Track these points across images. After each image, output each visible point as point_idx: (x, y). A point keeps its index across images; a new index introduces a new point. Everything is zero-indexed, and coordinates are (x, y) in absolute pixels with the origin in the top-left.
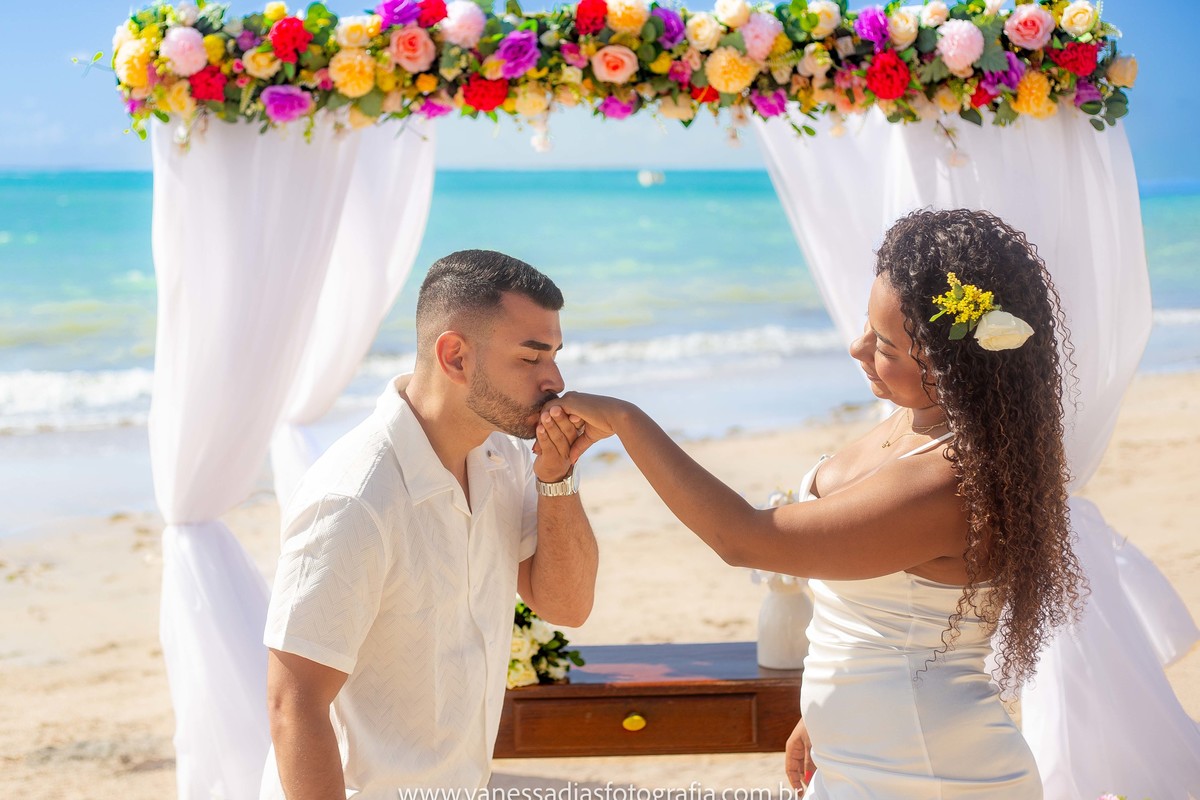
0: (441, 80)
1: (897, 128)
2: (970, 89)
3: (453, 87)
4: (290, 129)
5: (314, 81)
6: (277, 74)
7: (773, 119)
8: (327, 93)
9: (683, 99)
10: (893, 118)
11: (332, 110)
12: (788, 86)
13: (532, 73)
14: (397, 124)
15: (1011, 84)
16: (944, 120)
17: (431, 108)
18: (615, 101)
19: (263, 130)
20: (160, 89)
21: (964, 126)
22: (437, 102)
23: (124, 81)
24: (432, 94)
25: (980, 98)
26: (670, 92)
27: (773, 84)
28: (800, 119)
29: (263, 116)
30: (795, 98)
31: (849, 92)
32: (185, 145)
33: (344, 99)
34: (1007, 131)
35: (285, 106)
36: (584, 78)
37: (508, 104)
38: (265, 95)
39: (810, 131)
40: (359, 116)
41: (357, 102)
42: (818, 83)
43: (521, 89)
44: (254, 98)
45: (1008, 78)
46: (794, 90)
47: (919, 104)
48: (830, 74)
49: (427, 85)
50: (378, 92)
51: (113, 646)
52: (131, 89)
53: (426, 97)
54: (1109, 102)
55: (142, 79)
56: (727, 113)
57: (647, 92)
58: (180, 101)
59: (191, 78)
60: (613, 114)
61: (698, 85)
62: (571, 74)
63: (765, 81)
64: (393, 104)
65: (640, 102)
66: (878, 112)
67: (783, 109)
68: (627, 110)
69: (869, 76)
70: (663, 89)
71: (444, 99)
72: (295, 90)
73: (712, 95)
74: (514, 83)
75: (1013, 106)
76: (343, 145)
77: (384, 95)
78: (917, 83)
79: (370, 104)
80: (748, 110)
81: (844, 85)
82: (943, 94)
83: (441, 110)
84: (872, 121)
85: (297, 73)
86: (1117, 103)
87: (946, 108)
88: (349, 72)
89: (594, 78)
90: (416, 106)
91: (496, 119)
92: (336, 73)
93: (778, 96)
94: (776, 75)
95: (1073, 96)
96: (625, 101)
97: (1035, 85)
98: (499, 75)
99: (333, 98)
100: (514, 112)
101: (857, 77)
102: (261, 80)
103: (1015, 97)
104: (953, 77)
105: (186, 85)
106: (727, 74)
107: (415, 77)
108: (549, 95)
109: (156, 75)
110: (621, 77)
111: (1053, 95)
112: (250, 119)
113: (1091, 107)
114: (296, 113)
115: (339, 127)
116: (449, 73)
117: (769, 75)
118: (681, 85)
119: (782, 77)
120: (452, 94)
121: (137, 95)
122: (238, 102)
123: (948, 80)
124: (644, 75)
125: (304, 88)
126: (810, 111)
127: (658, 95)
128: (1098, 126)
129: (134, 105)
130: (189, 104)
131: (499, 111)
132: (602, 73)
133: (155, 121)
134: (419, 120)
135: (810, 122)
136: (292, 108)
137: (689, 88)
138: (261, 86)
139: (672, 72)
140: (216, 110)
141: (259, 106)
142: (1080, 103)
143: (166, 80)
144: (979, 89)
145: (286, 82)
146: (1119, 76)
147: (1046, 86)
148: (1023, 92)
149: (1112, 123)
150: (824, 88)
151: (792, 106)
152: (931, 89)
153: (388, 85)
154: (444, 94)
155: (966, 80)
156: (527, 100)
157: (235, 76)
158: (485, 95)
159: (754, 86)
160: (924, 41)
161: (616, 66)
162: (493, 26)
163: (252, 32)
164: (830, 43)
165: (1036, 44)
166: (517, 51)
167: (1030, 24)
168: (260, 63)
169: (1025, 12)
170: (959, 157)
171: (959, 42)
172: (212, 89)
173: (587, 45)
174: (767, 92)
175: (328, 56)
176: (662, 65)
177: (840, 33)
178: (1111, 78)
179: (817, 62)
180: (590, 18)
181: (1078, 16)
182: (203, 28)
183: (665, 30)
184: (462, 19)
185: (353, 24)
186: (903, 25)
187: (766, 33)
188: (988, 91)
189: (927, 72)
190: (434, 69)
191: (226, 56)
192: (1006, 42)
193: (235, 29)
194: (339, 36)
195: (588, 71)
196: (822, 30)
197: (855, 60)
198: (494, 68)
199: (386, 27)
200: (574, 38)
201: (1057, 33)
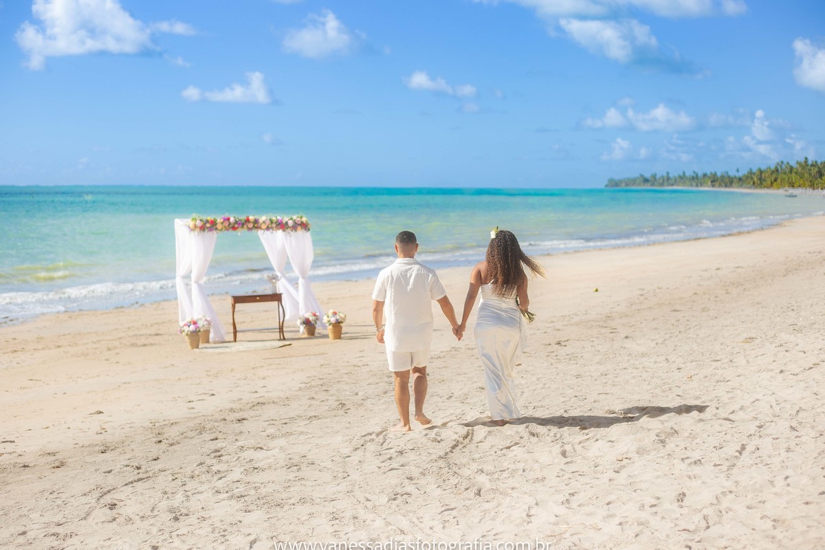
1: (283, 233)
3: (231, 228)
4: (210, 233)
5: (214, 227)
6: (210, 226)
7: (268, 231)
8: (216, 229)
9: (258, 229)
10: (283, 231)
13: (240, 226)
14: (223, 232)
17: (228, 230)
18: (249, 229)
21: (291, 232)
25: (293, 229)
26: (256, 228)
33: (218, 229)
34: (296, 232)
35: (210, 230)
39: (273, 233)
40: (219, 231)
47: (285, 230)
49: (228, 228)
55: (193, 227)
56: (263, 231)
57: (253, 228)
58: (197, 230)
59: (199, 227)
60: (249, 231)
61: (260, 228)
62: (245, 227)
65: (253, 230)
69: (280, 227)
72: (212, 228)
75: (297, 230)
76: (217, 235)
79: (221, 230)
80: (266, 230)
84: (280, 232)
85: (212, 226)
86: (309, 230)
87: (289, 230)
88: (219, 226)
90: (226, 230)
91: (234, 232)
92: (217, 226)
96: (251, 230)
97: (299, 228)
100: (237, 231)
101: (278, 227)
106: (263, 226)
107: (226, 227)
108: (242, 229)
109: (195, 226)
111: (301, 229)
112: (206, 232)
115: (216, 232)
117: (268, 226)
118: (258, 227)
119: (270, 227)
121: (192, 229)
122: (205, 230)
123: (289, 227)
124: (254, 226)
126: (273, 231)
128: (307, 232)
133: (194, 232)
134: (226, 232)
138: (208, 228)
140: (202, 231)
141: (207, 230)
142: (305, 230)
150: (275, 228)
151: (271, 230)
152: (287, 228)
153: (223, 228)
155: (291, 227)
156: (240, 229)
157: (205, 227)
158: (234, 228)
159: (266, 228)
160: (287, 223)
161: (251, 225)
162: (236, 221)
163: (207, 221)
164: (276, 223)
165: (299, 223)
166: (239, 224)
167: (299, 221)
168: (208, 225)
169: (299, 219)
170: (291, 236)
171: (291, 223)
172: (203, 228)
173: (247, 223)
174: (268, 228)
175: (216, 224)
176: (256, 225)
177: (277, 222)
178: (309, 226)
179: (274, 225)
180: (248, 220)
181: (304, 219)
182: (201, 220)
183: (256, 221)
184: (232, 220)
185: (219, 220)
186: (284, 221)
187: (268, 222)
188: (295, 227)
189: (287, 226)
190: (229, 226)
191: (204, 224)
192: (296, 223)
193: (205, 221)
194: (218, 222)
195: (247, 226)
196: (275, 221)
197: (278, 225)
198: (236, 226)
199: (223, 221)
200: (245, 222)
201: (302, 222)
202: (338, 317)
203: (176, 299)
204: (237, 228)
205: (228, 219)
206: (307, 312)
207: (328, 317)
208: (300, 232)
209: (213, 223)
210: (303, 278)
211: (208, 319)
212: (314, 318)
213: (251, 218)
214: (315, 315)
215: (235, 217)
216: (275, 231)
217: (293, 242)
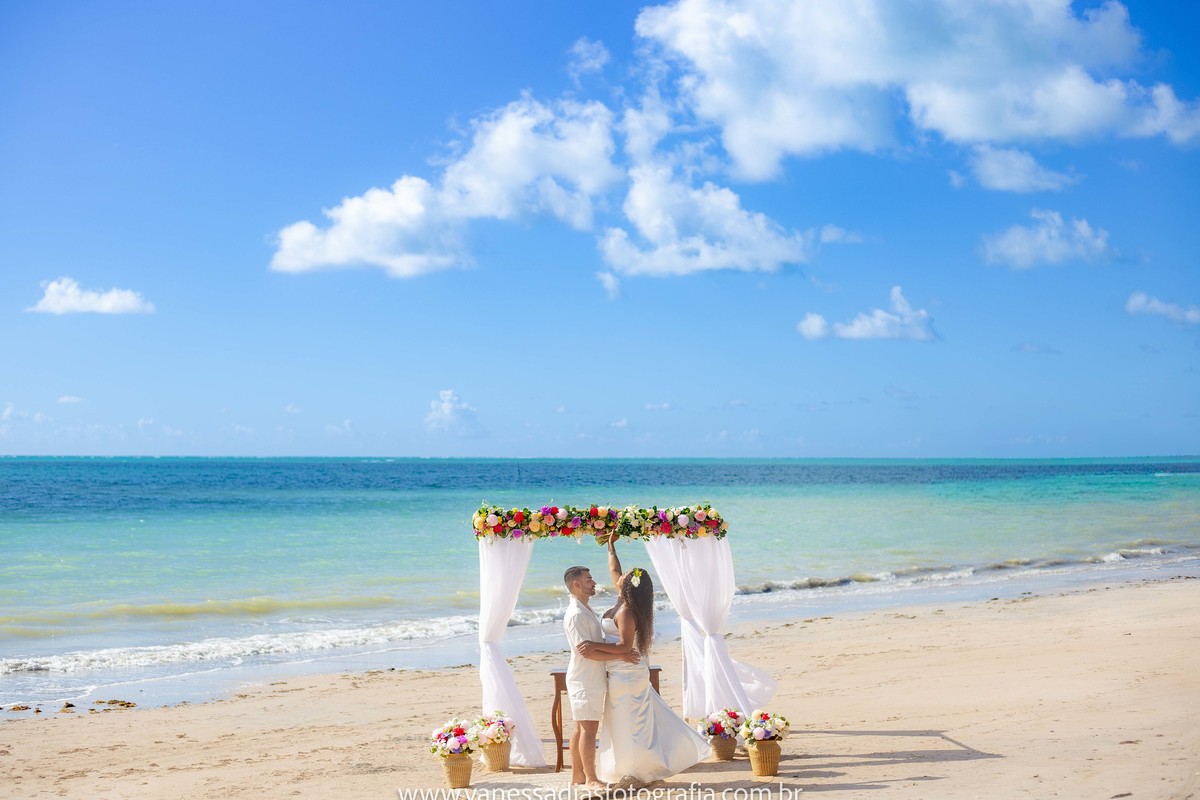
0: (556, 528)
1: (670, 540)
2: (687, 531)
3: (559, 530)
4: (518, 539)
5: (525, 528)
6: (516, 526)
8: (528, 531)
10: (668, 538)
11: (529, 535)
13: (579, 526)
14: (544, 538)
16: (681, 538)
17: (553, 534)
19: (510, 540)
20: (485, 530)
21: (686, 539)
22: (555, 533)
24: (554, 531)
25: (689, 533)
29: (511, 536)
31: (657, 531)
32: (490, 543)
33: (532, 533)
34: (697, 540)
35: (517, 534)
36: (592, 528)
37: (573, 534)
38: (512, 531)
40: (535, 536)
41: (535, 533)
42: (650, 529)
43: (576, 530)
44: (509, 532)
45: (695, 529)
47: (674, 534)
48: (653, 527)
49: (553, 529)
50: (541, 531)
52: (478, 530)
53: (552, 532)
54: (721, 534)
55: (481, 527)
58: (490, 532)
59: (494, 527)
62: (589, 527)
64: (544, 533)
66: (664, 536)
69: (662, 528)
71: (557, 533)
72: (520, 530)
74: (574, 529)
75: (698, 534)
76: (531, 543)
78: (674, 530)
79: (539, 534)
82: (680, 531)
83: (556, 535)
84: (663, 538)
85: (521, 526)
86: (723, 533)
87: (682, 535)
88: (534, 526)
90: (550, 534)
91: (569, 537)
92: (530, 526)
95: (712, 532)
96: (601, 533)
97: (702, 529)
98: (571, 527)
101: (659, 528)
103: (698, 532)
105: (492, 529)
107: (550, 527)
108: (583, 532)
109: (486, 526)
110: (601, 528)
111: (707, 532)
112: (508, 537)
113: (717, 535)
114: (520, 536)
115: (530, 539)
116: (558, 526)
122: (505, 533)
123: (681, 528)
124: (607, 526)
125: (523, 530)
126: (648, 536)
128: (719, 539)
129: (479, 533)
130: (492, 533)
131: (570, 535)
132: (596, 526)
133: (484, 538)
134: (550, 537)
135: (648, 538)
136: (519, 534)
138: (511, 529)
140: (500, 535)
141: (510, 534)
142: (714, 534)
143: (488, 527)
145: (518, 528)
147: (705, 530)
148: (700, 531)
149: (722, 538)
151: (644, 534)
152: (677, 531)
153: (543, 529)
155: (685, 529)
156: (578, 534)
157: (505, 527)
158: (567, 531)
160: (675, 519)
161: (599, 524)
162: (570, 515)
163: (510, 515)
164: (652, 519)
165: (702, 520)
166: (576, 521)
167: (701, 515)
168: (512, 523)
169: (700, 512)
170: (684, 547)
171: (683, 520)
172: (499, 530)
173: (593, 520)
175: (529, 521)
176: (614, 526)
177: (654, 517)
178: (722, 527)
179: (649, 524)
180: (594, 514)
181: (712, 513)
182: (497, 514)
183: (612, 516)
184: (562, 513)
185: (535, 514)
186: (670, 517)
188: (691, 531)
189: (676, 527)
190: (555, 525)
191: (503, 522)
192: (695, 520)
193: (505, 515)
194: (532, 517)
195: (593, 526)
196: (651, 516)
197: (658, 524)
198: (570, 525)
199: (543, 515)
200: (590, 518)
201: (707, 517)
202: (769, 727)
204: (571, 531)
205: (554, 511)
207: (748, 726)
208: (706, 539)
209: (523, 519)
210: (713, 635)
211: (506, 720)
212: (730, 722)
213: (602, 509)
214: (733, 716)
215: (567, 508)
216: (652, 537)
217: (691, 559)
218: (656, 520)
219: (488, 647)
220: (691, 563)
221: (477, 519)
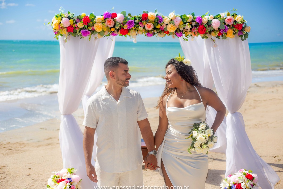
0: (116, 29)
1: (204, 40)
2: (218, 32)
3: (118, 30)
4: (86, 38)
5: (91, 29)
6: (84, 27)
7: (180, 38)
9: (162, 33)
10: (203, 38)
11: (94, 34)
12: (182, 31)
13: (133, 28)
14: (107, 37)
15: (226, 32)
16: (213, 38)
17: (113, 34)
18: (149, 33)
19: (81, 38)
20: (61, 30)
21: (217, 39)
22: (115, 33)
23: (54, 28)
24: (114, 31)
25: (220, 34)
26: (160, 32)
27: (180, 31)
28: (185, 37)
29: (81, 35)
30: (184, 33)
31: (194, 32)
32: (66, 41)
33: (97, 32)
34: (225, 40)
35: (85, 33)
36: (143, 29)
37: (128, 34)
38: (81, 31)
39: (187, 40)
40: (99, 36)
41: (99, 33)
42: (188, 31)
43: (131, 31)
44: (79, 32)
45: (225, 30)
46: (184, 32)
47: (207, 35)
48: (191, 29)
49: (113, 30)
50: (103, 31)
51: (50, 138)
52: (55, 30)
53: (113, 32)
54: (245, 35)
55: (57, 28)
56: (171, 36)
57: (155, 32)
58: (65, 32)
59: (67, 28)
60: (149, 36)
61: (165, 31)
62: (141, 28)
63: (178, 30)
64: (106, 33)
65: (154, 34)
66: (200, 36)
67: (182, 35)
68: (151, 35)
69: (198, 29)
70: (159, 31)
71: (116, 33)
72: (87, 30)
73: (168, 33)
74: (130, 30)
75: (226, 36)
76: (96, 41)
77: (105, 32)
78: (207, 31)
79: (102, 33)
80: (175, 35)
81: (193, 31)
82: (213, 33)
83: (116, 35)
85: (88, 27)
87: (214, 35)
88: (98, 27)
89: (145, 29)
90: (111, 34)
91: (126, 37)
92: (95, 27)
93: (181, 33)
94: (180, 29)
95: (238, 34)
96: (151, 33)
97: (230, 32)
98: (127, 28)
99: (94, 32)
100: (130, 35)
101: (196, 30)
102: (80, 28)
103: (226, 34)
104: (214, 30)
105: (66, 29)
106: (171, 29)
107: (110, 28)
108: (136, 32)
109: (60, 27)
110: (150, 29)
111: (234, 34)
112: (78, 36)
113: (241, 36)
114: (87, 35)
115: (96, 38)
116: (117, 28)
117: (179, 29)
118: (162, 31)
119: (181, 29)
120: (118, 32)
121: (56, 31)
122: (76, 32)
123: (213, 31)
124: (155, 28)
125: (89, 30)
126: (187, 36)
127: (158, 32)
128: (243, 40)
129: (56, 33)
130: (66, 33)
131: (127, 35)
132: (147, 28)
133: (60, 36)
134: (111, 36)
135: (187, 38)
136: (87, 34)
137: (163, 31)
139: (160, 28)
140: (72, 34)
141: (80, 33)
142: (239, 35)
143: (62, 28)
144: (219, 32)
145: (86, 29)
146: (246, 30)
147: (232, 32)
148: (228, 33)
149: (245, 39)
150: (189, 32)
151: (184, 35)
152: (210, 32)
153: (105, 30)
154: (116, 32)
155: (217, 31)
157: (76, 28)
158: (124, 32)
159: (176, 31)
160: (209, 23)
161: (150, 27)
162: (126, 19)
163: (79, 19)
164: (191, 23)
165: (231, 24)
166: (130, 24)
167: (230, 20)
168: (80, 25)
169: (229, 17)
170: (216, 45)
171: (216, 23)
172: (71, 30)
173: (144, 23)
174: (179, 32)
175: (94, 24)
176: (158, 27)
177: (193, 21)
179: (188, 27)
180: (145, 17)
181: (239, 18)
182: (69, 18)
183: (159, 20)
184: (119, 17)
186: (205, 20)
187: (179, 21)
189: (209, 29)
190: (114, 27)
191: (74, 24)
192: (225, 23)
193: (76, 18)
194: (96, 20)
195: (144, 28)
196: (189, 20)
197: (196, 26)
198: (126, 27)
199: (105, 18)
200: (141, 21)
201: (235, 22)
203: (58, 130)
205: (113, 16)
206: (238, 167)
208: (232, 39)
209: (87, 21)
212: (248, 182)
213: (152, 15)
214: (250, 178)
215: (124, 13)
216: (190, 38)
217: (220, 57)
218: (194, 24)
219: (65, 119)
220: (220, 60)
221: (55, 21)
